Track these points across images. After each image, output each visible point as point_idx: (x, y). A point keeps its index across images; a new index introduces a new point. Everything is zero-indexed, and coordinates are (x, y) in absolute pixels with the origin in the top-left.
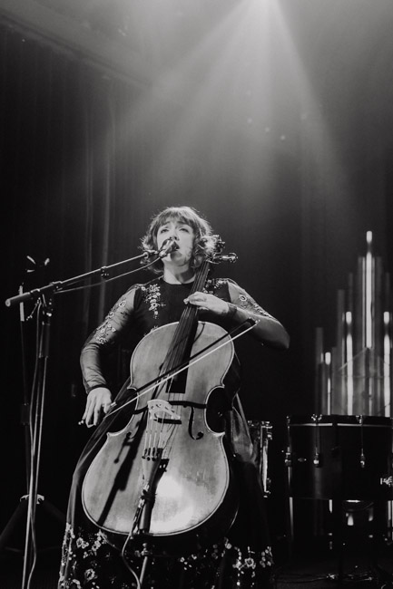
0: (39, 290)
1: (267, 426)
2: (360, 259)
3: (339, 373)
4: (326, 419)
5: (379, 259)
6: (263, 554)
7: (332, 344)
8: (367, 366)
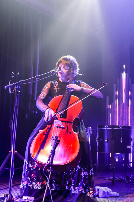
0: (16, 83)
1: (90, 129)
2: (121, 74)
3: (114, 111)
4: (109, 127)
5: (127, 74)
6: (90, 170)
7: (112, 102)
8: (123, 109)
